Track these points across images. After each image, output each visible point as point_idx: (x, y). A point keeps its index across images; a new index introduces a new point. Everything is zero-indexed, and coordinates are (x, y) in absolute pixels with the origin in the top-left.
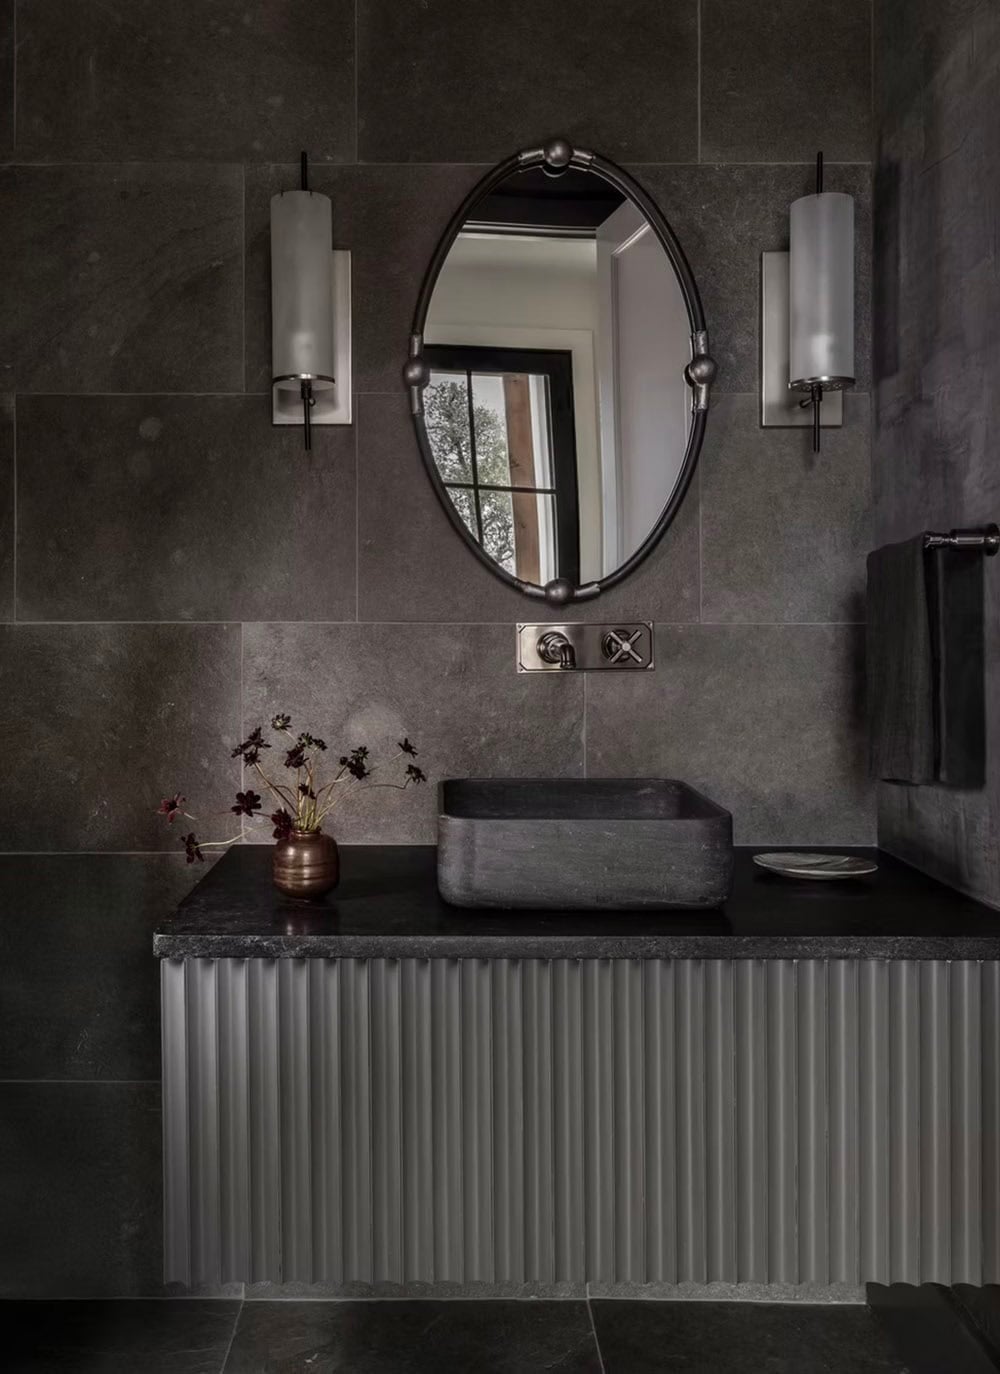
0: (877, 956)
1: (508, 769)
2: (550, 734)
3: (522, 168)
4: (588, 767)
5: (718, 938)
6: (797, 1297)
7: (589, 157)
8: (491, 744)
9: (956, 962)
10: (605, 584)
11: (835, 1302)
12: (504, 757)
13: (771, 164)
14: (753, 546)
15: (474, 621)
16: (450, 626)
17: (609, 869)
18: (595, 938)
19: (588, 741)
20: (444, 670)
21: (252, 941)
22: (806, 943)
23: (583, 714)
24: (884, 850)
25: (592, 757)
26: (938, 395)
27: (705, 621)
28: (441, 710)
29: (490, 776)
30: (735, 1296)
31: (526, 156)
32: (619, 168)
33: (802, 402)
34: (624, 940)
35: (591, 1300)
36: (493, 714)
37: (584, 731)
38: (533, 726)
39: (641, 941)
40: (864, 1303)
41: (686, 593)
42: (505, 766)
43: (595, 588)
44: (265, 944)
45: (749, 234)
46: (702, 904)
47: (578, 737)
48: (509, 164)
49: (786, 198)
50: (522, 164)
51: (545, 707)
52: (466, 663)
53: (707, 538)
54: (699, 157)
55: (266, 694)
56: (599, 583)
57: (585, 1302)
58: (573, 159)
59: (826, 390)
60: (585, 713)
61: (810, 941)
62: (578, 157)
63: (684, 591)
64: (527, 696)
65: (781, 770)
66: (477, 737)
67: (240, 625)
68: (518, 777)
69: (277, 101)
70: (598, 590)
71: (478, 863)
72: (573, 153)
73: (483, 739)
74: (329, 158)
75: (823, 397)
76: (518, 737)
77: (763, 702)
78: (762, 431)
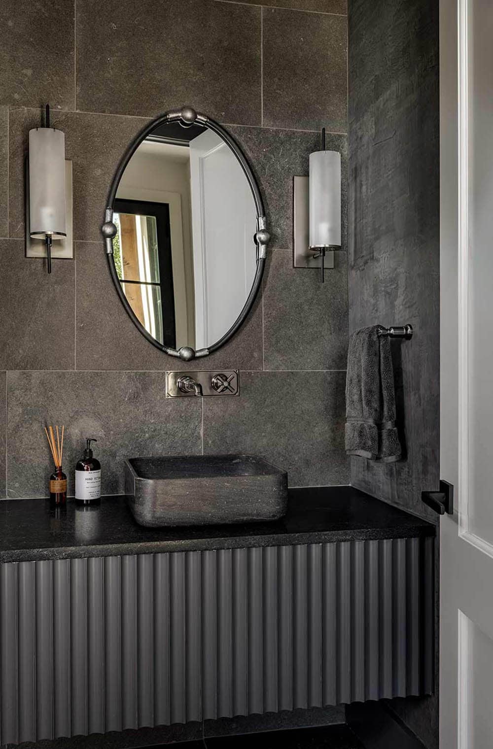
0: (359, 539)
1: (160, 451)
2: (184, 432)
3: (168, 122)
4: (204, 449)
5: (284, 535)
6: (311, 724)
7: (206, 120)
8: (152, 438)
9: (395, 540)
10: (211, 349)
11: (330, 724)
12: (158, 445)
13: (298, 130)
14: (290, 330)
15: (142, 370)
16: (129, 372)
17: (227, 503)
18: (223, 538)
19: (204, 435)
20: (125, 397)
21: (38, 552)
22: (326, 535)
23: (201, 420)
24: (354, 487)
25: (206, 443)
26: (382, 257)
27: (265, 370)
28: (123, 419)
29: (151, 456)
30: (280, 727)
31: (171, 116)
32: (221, 126)
33: (315, 255)
34: (237, 539)
35: (205, 739)
36: (152, 421)
37: (202, 430)
38: (174, 427)
39: (246, 539)
40: (344, 723)
41: (256, 355)
42: (159, 449)
43: (206, 352)
44: (45, 553)
45: (287, 166)
46: (273, 519)
47: (199, 433)
48: (162, 119)
49: (305, 148)
50: (169, 120)
51: (181, 417)
52: (137, 393)
53: (266, 325)
54: (262, 124)
55: (21, 412)
56: (208, 349)
57: (202, 740)
58: (197, 120)
59: (327, 251)
60: (203, 420)
61: (328, 533)
62: (199, 119)
63: (255, 353)
64: (171, 411)
65: (304, 447)
66: (143, 434)
67: (6, 372)
68: (166, 455)
69: (29, 72)
70: (208, 353)
71: (158, 502)
72: (196, 116)
73: (147, 435)
74: (59, 107)
75: (326, 254)
76: (166, 433)
77: (295, 412)
78: (294, 270)
